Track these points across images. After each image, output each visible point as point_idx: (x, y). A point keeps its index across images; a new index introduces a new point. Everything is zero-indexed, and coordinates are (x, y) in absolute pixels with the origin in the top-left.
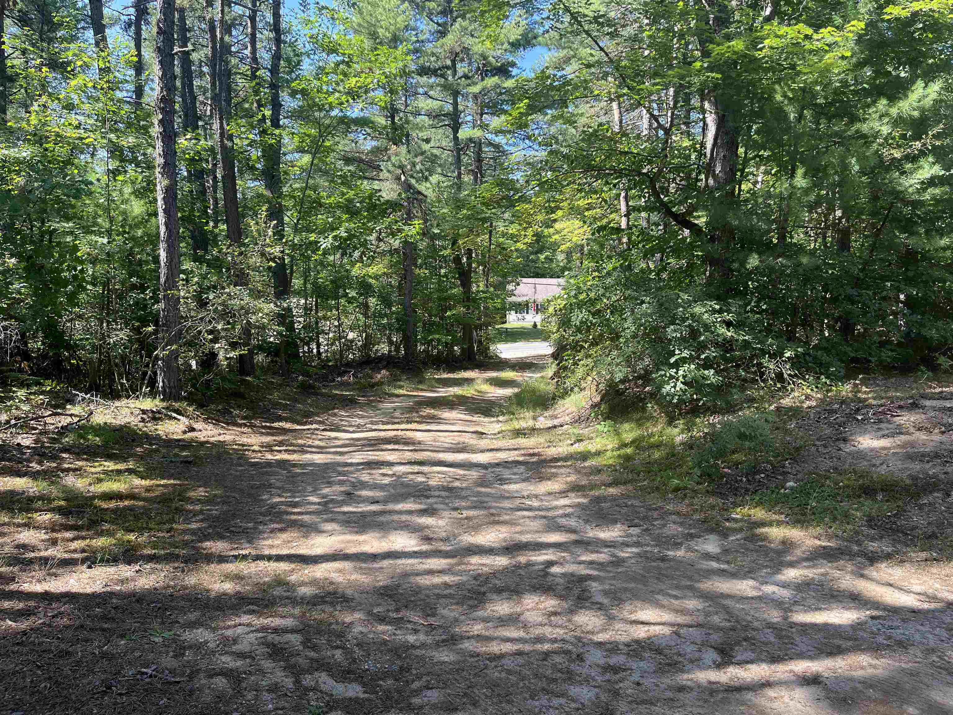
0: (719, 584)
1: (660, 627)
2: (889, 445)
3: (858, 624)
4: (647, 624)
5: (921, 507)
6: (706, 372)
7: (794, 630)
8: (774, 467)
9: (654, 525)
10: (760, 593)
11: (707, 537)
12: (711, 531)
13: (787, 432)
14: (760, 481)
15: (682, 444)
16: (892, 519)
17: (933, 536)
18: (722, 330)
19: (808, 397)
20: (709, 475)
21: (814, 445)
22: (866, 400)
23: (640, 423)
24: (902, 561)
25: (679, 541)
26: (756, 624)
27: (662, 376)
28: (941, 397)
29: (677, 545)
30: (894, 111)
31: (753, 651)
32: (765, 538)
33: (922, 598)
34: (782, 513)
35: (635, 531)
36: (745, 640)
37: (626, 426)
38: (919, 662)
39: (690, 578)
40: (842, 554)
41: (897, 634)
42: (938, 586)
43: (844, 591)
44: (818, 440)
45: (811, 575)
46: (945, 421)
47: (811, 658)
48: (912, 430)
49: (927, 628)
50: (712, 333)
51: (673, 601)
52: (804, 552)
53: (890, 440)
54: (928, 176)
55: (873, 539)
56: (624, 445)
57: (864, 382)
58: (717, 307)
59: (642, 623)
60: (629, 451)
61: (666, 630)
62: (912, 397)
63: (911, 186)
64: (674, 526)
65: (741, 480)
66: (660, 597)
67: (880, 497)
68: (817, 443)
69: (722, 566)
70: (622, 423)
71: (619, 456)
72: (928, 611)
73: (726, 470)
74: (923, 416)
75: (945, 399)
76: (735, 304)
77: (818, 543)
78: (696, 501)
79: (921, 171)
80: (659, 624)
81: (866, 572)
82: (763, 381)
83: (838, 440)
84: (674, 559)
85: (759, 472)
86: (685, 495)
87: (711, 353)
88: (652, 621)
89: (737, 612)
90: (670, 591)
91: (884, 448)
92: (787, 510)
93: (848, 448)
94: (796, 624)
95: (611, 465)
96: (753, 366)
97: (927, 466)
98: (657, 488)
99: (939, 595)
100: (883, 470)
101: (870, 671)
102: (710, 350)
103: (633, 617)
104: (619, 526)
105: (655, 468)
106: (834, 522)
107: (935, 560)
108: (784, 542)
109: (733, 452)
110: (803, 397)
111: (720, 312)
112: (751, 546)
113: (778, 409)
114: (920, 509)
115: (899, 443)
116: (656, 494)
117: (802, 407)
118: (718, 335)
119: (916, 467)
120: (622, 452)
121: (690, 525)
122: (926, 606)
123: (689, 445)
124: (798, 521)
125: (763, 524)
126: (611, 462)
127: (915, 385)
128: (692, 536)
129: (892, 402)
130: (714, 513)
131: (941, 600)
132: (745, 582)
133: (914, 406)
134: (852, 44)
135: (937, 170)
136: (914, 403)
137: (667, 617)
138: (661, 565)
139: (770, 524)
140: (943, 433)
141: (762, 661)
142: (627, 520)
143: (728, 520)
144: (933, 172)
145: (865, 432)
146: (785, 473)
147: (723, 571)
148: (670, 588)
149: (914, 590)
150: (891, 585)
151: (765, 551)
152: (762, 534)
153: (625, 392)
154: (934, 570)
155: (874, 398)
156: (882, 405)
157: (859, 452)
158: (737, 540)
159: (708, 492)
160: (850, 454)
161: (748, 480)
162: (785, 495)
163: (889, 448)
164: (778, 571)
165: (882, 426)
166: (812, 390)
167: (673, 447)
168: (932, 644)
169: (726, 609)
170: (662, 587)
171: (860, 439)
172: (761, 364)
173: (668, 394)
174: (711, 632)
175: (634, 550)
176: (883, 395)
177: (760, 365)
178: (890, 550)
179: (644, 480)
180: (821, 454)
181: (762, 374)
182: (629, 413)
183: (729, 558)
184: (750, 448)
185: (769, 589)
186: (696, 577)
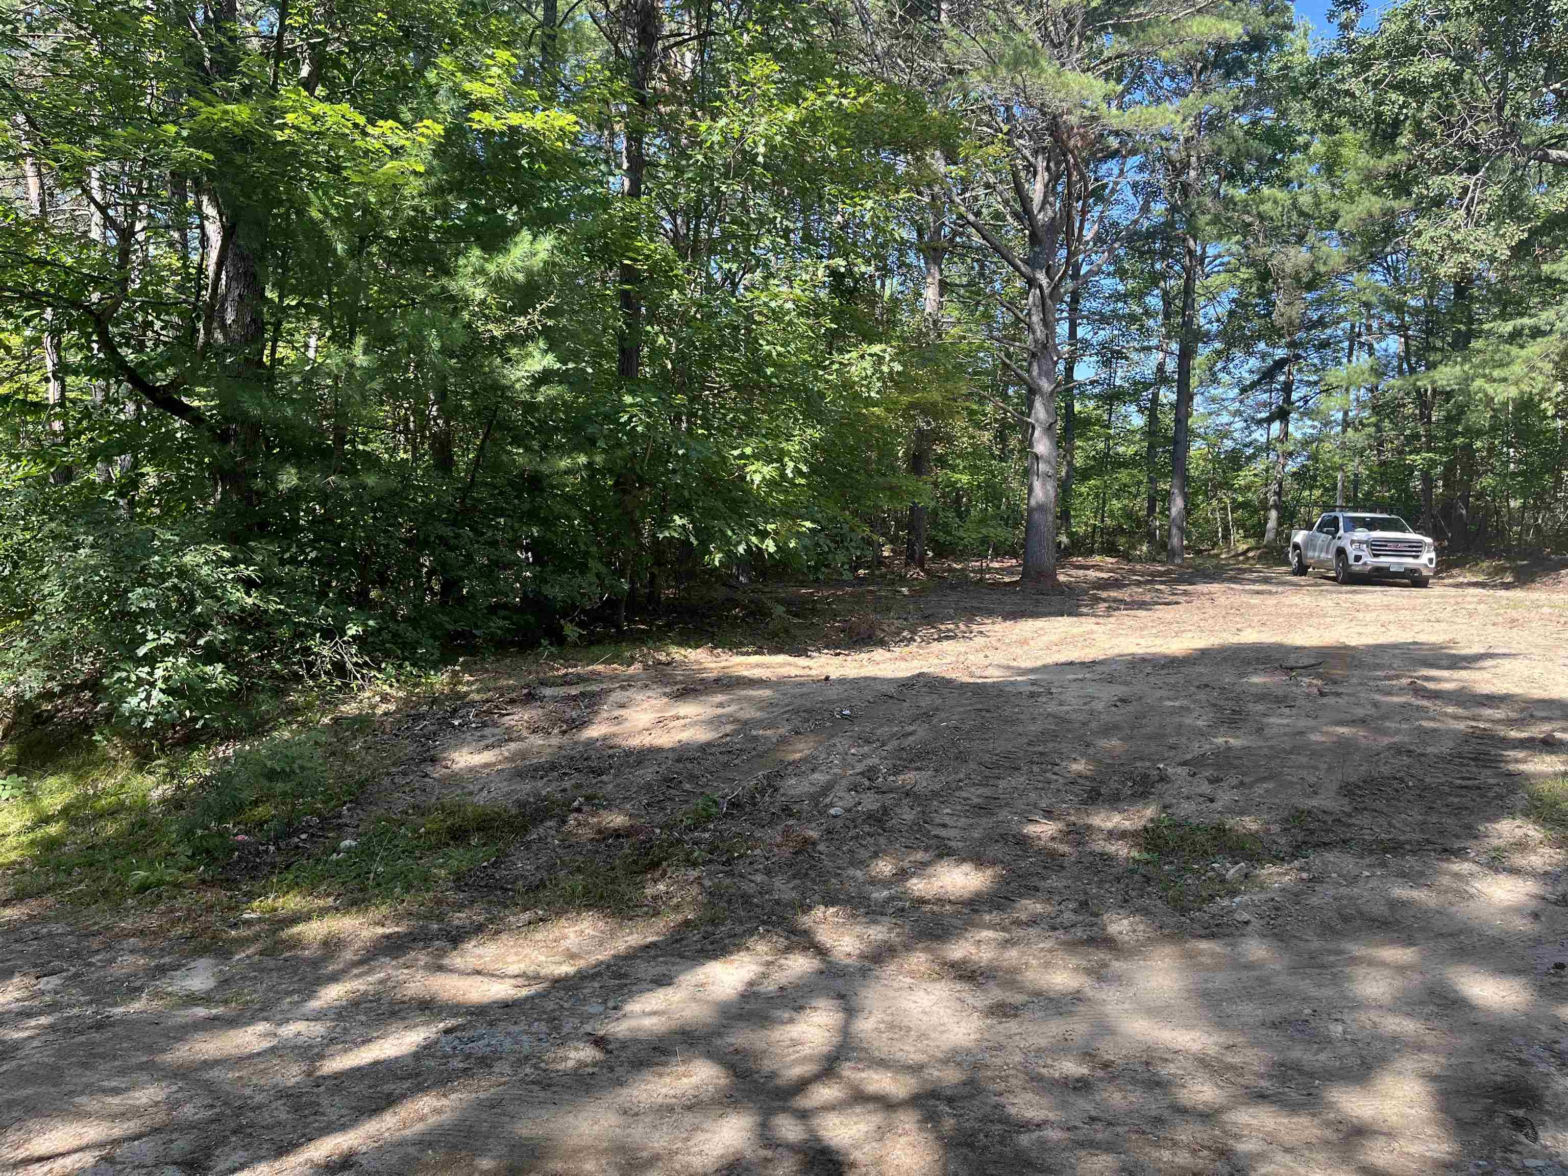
0: (203, 1046)
1: (76, 1156)
2: (494, 759)
3: (425, 1048)
4: (49, 1158)
5: (528, 846)
6: (209, 669)
7: (322, 1088)
8: (323, 819)
9: (90, 964)
10: (274, 1042)
11: (192, 965)
12: (202, 951)
13: (348, 757)
14: (297, 847)
15: (164, 801)
16: (489, 871)
17: (542, 885)
18: (237, 594)
19: (385, 698)
20: (208, 851)
21: (388, 774)
22: (467, 694)
23: (79, 775)
24: (498, 932)
25: (138, 984)
26: (259, 1098)
27: (120, 680)
28: (566, 681)
29: (134, 992)
30: (491, 268)
31: (245, 1148)
32: (296, 943)
33: (520, 981)
34: (329, 895)
35: (53, 982)
36: (234, 1132)
37: (52, 782)
38: (504, 1083)
39: (150, 1049)
40: (414, 940)
41: (480, 1048)
42: (543, 958)
43: (411, 999)
44: (394, 764)
45: (362, 988)
46: (567, 716)
47: (343, 1128)
48: (525, 733)
49: (522, 1027)
50: (219, 599)
51: (109, 1100)
52: (356, 953)
53: (497, 751)
54: (539, 368)
55: (460, 907)
56: (45, 820)
57: (466, 668)
58: (226, 554)
59: (40, 1159)
60: (53, 829)
61: (88, 1159)
62: (528, 686)
63: (518, 380)
64: (131, 959)
65: (266, 852)
66: (83, 1100)
67: (474, 841)
68: (393, 770)
69: (214, 1011)
70: (42, 777)
71: (32, 843)
72: (527, 999)
73: (240, 837)
74: (540, 711)
75: (570, 684)
76: (262, 550)
77: (380, 931)
78: (179, 903)
79: (530, 361)
80: (76, 1151)
81: (446, 961)
82: (314, 677)
83: (425, 760)
84: (123, 1021)
85: (297, 832)
86: (159, 896)
87: (219, 634)
88: (61, 1150)
89: (228, 1088)
90: (106, 1083)
91: (486, 765)
92: (337, 888)
93: (437, 772)
94: (324, 1078)
95: (14, 863)
96: (296, 652)
97: (540, 784)
98: (105, 893)
99: (543, 972)
100: (481, 799)
101: (432, 1120)
102: (214, 630)
103: (21, 1154)
104: (16, 980)
105: (104, 856)
106: (408, 892)
107: (541, 920)
108: (325, 943)
109: (256, 803)
110: (378, 698)
111: (233, 562)
112: (270, 963)
113: (336, 720)
114: (527, 849)
115: (506, 754)
116: (102, 905)
117: (374, 714)
118: (230, 603)
119: (525, 788)
120: (39, 833)
121: (162, 950)
122: (524, 992)
123: (175, 804)
124: (354, 903)
125: (295, 919)
126: (13, 856)
127: (534, 668)
128: (162, 970)
129: (502, 695)
130: (212, 918)
131: (545, 978)
132: (250, 1029)
133: (530, 698)
134: (427, 155)
135: (550, 361)
136: (529, 694)
137: (93, 1132)
138: (96, 1036)
139: (306, 917)
140: (564, 732)
141: (260, 1159)
142: (35, 966)
143: (235, 926)
144: (545, 363)
145: (462, 743)
146: (340, 827)
147: (215, 1018)
148: (109, 1078)
149: (510, 973)
150: (478, 973)
151: (293, 967)
152: (291, 937)
153: (53, 717)
154: (539, 936)
155: (478, 691)
156: (488, 701)
157: (455, 775)
158: (248, 957)
159: (203, 882)
160: (439, 781)
161: (278, 849)
162: (338, 863)
163: (494, 764)
164: (311, 994)
165: (487, 731)
166: (391, 686)
167: (145, 808)
168: (526, 1049)
169: (209, 1087)
170: (90, 1077)
171: (456, 756)
172: (309, 648)
173: (133, 713)
174: (174, 1137)
175: (44, 1020)
176: (491, 685)
177: (307, 651)
178: (481, 919)
179: (81, 882)
180: (397, 787)
181: (310, 665)
182: (61, 755)
183: (229, 994)
184: (285, 794)
185: (290, 1030)
186: (162, 1042)
